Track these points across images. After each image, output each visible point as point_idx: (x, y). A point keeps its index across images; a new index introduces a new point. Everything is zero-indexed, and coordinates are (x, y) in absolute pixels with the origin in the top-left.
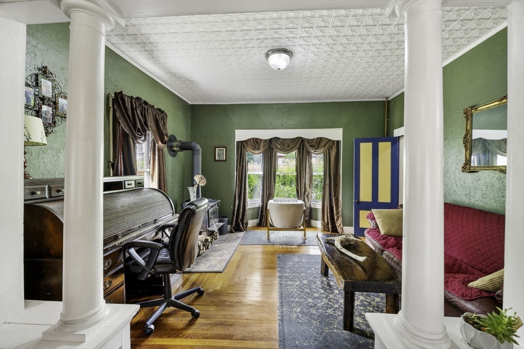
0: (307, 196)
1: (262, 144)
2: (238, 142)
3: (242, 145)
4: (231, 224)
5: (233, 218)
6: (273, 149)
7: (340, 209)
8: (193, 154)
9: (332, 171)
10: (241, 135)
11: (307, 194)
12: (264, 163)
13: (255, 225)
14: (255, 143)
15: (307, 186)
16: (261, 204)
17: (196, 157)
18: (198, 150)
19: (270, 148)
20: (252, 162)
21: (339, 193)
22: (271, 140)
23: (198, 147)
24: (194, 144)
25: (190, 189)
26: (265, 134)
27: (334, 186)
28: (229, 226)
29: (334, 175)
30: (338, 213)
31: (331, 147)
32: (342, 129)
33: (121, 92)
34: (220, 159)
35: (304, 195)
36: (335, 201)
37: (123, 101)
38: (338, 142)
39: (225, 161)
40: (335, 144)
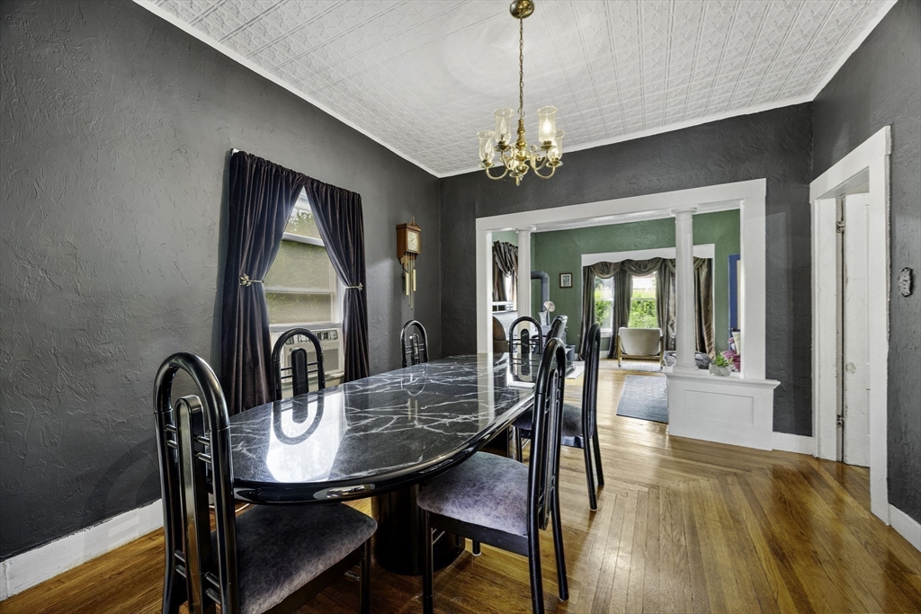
0: (672, 325)
1: (612, 268)
2: (584, 267)
3: (589, 270)
4: (579, 352)
5: (580, 346)
6: (626, 271)
7: (713, 340)
8: (542, 282)
9: (702, 295)
10: (588, 260)
11: (671, 322)
12: (616, 288)
13: (606, 356)
14: (604, 268)
15: (671, 314)
16: (612, 334)
17: (544, 285)
18: (547, 279)
19: (623, 272)
20: (601, 286)
21: (711, 320)
22: (623, 263)
23: (547, 276)
24: (542, 273)
25: (541, 314)
26: (615, 257)
27: (705, 312)
28: (576, 355)
29: (705, 300)
30: (710, 344)
31: (701, 266)
32: (713, 245)
33: (498, 242)
34: (566, 285)
35: (667, 324)
36: (707, 329)
37: (500, 247)
38: (710, 260)
39: (571, 287)
40: (706, 263)
